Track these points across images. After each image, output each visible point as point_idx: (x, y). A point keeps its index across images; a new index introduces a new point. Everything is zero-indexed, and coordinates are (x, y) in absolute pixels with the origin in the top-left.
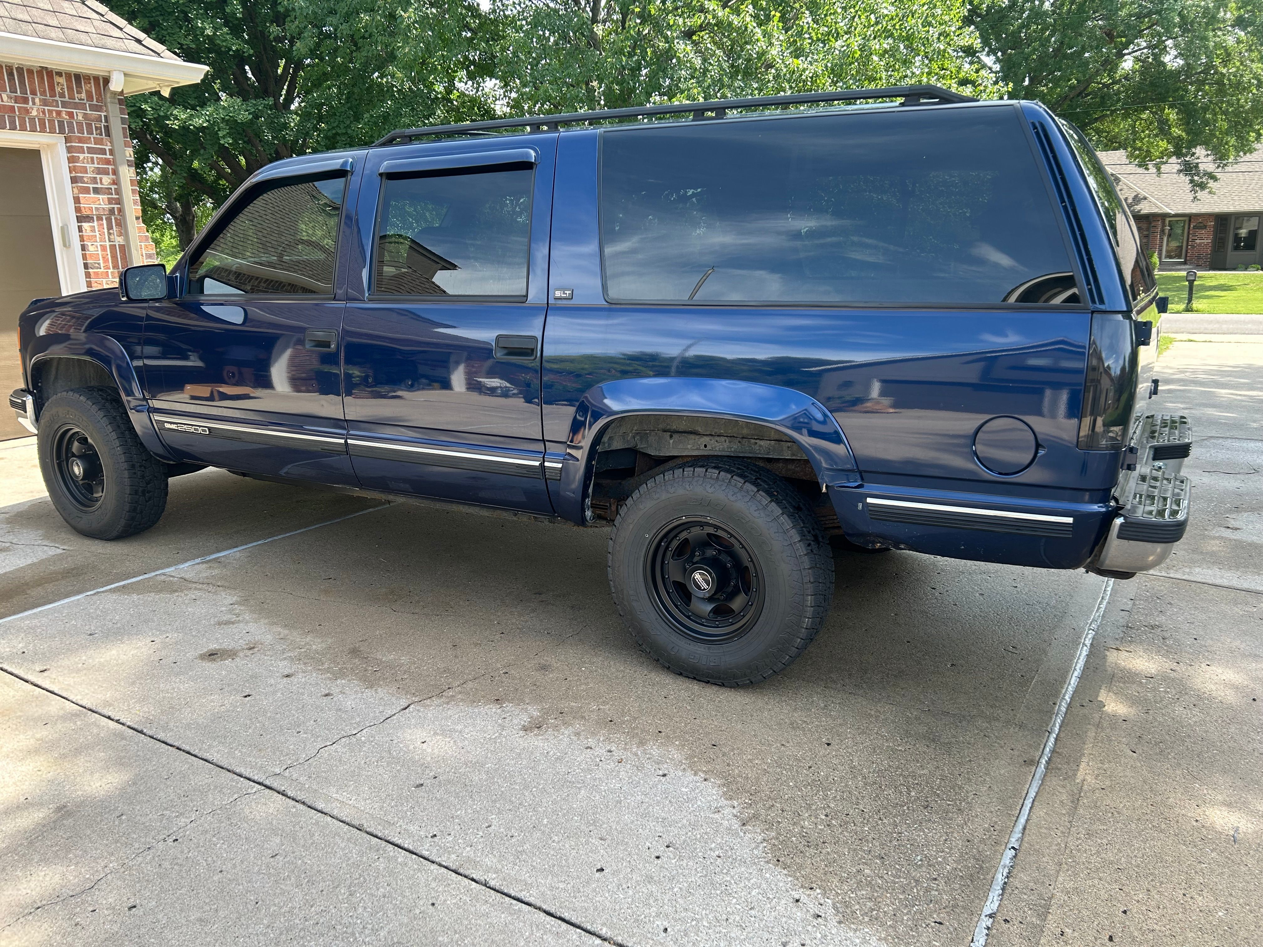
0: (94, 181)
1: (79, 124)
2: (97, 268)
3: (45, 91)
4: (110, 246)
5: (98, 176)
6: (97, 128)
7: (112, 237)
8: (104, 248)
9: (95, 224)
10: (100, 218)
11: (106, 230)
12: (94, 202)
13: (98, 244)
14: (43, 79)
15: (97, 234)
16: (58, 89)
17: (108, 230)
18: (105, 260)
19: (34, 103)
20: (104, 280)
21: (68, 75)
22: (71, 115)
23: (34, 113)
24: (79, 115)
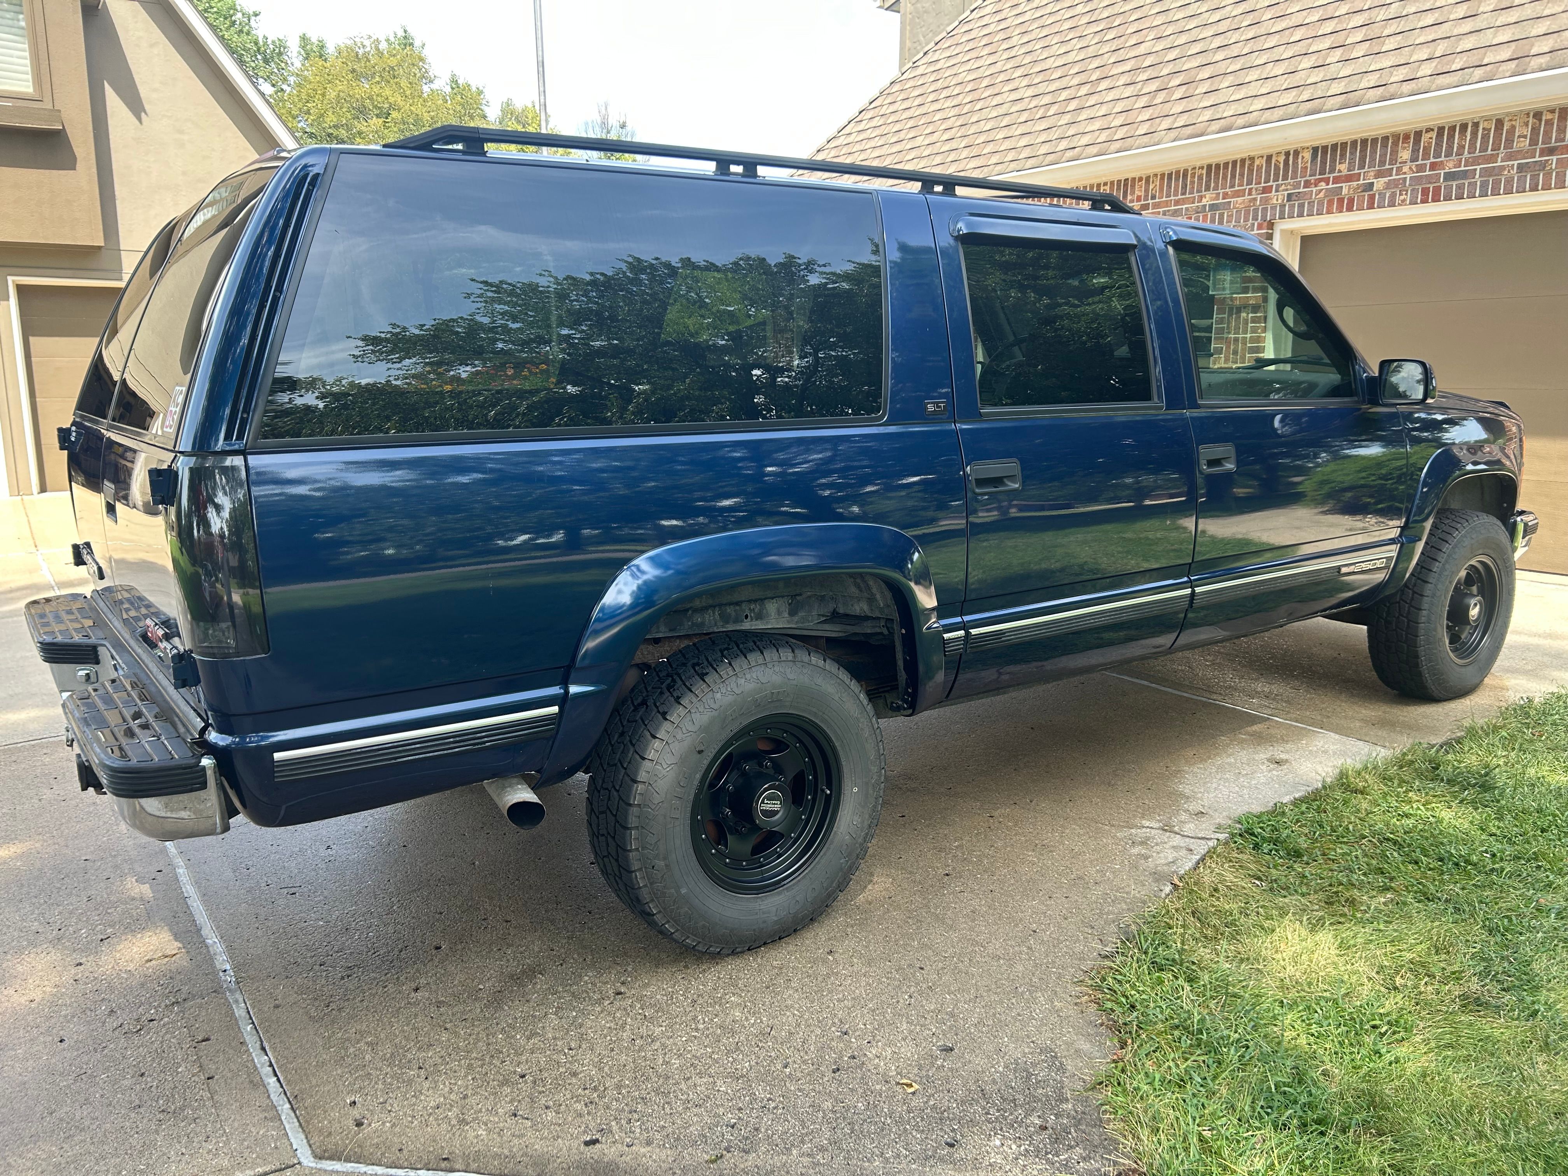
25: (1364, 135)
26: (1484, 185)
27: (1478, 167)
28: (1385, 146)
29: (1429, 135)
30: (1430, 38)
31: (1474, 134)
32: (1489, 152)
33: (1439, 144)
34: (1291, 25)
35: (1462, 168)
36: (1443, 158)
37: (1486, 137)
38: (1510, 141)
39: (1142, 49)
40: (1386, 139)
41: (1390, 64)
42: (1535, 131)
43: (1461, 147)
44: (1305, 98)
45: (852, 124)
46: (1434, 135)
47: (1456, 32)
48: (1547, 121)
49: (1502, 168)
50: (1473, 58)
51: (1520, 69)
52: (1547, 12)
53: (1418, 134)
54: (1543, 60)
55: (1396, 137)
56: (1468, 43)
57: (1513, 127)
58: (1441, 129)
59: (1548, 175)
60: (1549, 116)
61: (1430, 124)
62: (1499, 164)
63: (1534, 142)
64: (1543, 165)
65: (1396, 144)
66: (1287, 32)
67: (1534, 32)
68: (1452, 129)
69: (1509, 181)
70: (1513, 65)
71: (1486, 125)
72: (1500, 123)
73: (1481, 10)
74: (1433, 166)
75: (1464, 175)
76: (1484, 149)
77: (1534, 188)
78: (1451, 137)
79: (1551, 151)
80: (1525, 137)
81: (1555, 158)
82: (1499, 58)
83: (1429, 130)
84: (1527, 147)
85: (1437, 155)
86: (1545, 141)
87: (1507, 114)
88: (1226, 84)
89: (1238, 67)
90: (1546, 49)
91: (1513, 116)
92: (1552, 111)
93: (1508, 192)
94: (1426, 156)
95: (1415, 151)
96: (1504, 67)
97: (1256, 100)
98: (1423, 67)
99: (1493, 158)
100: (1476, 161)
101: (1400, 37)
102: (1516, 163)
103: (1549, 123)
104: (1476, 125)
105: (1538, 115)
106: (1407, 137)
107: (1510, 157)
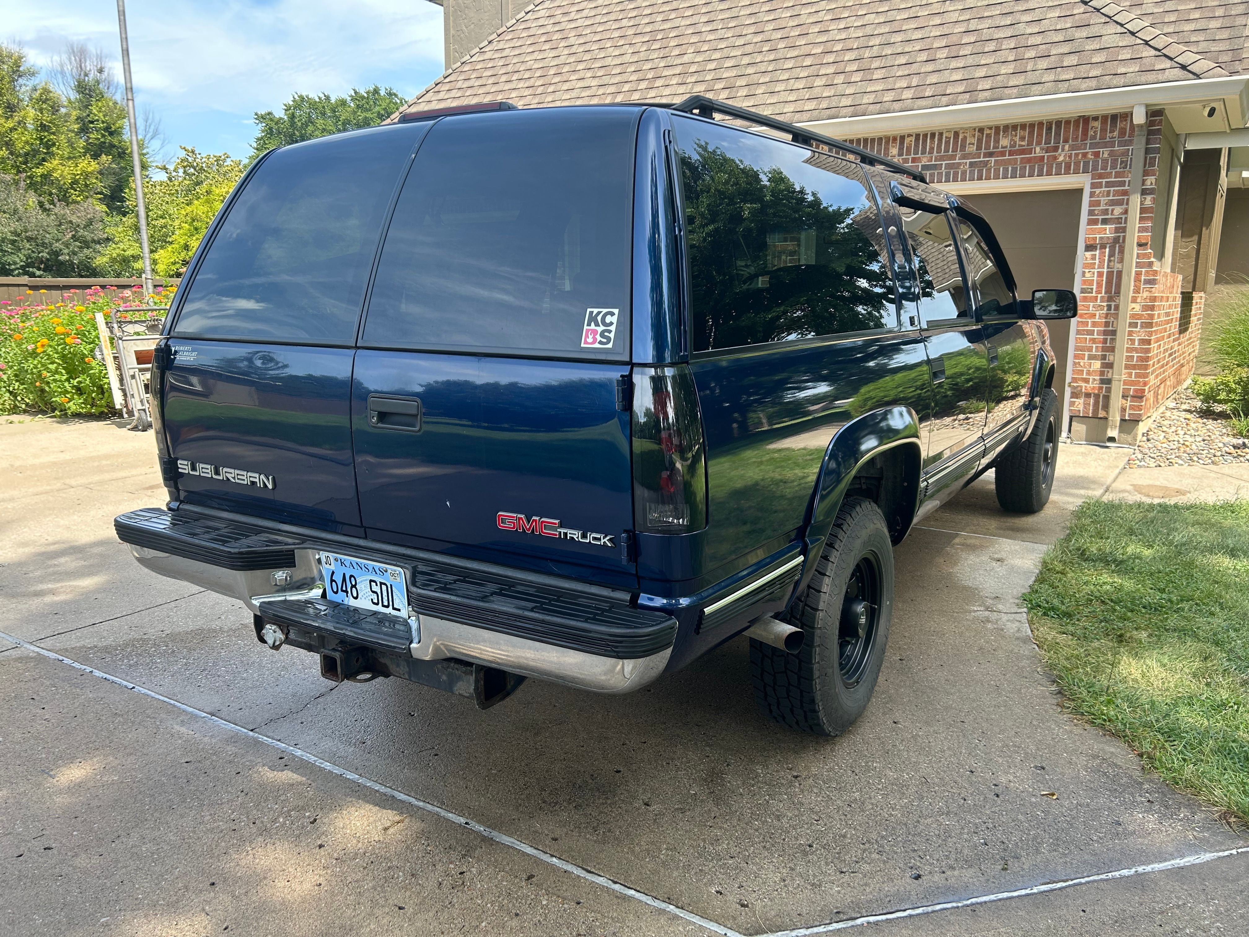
0: (1105, 212)
1: (1105, 161)
2: (1089, 293)
3: (1077, 138)
4: (1108, 272)
5: (1110, 208)
6: (1122, 162)
7: (1112, 264)
8: (1100, 274)
9: (1097, 252)
10: (1103, 247)
11: (1106, 258)
12: (1099, 233)
13: (1096, 271)
14: (1078, 126)
15: (1097, 261)
16: (1091, 133)
17: (1110, 257)
18: (1099, 285)
19: (1063, 150)
20: (1092, 304)
21: (1105, 118)
22: (1097, 154)
23: (1061, 159)
24: (1105, 153)
25: (866, 136)
26: (947, 175)
27: (944, 163)
28: (880, 144)
29: (909, 139)
30: (906, 73)
31: (940, 140)
32: (950, 153)
33: (917, 145)
34: (801, 53)
35: (933, 163)
36: (919, 155)
37: (947, 143)
38: (963, 147)
39: (686, 59)
40: (880, 139)
41: (881, 88)
42: (980, 141)
43: (932, 149)
44: (825, 106)
45: (430, 94)
46: (913, 139)
47: (923, 70)
48: (987, 135)
49: (960, 164)
50: (939, 89)
51: (974, 99)
52: (983, 62)
53: (903, 138)
54: (987, 94)
55: (888, 139)
56: (933, 79)
57: (965, 138)
58: (918, 136)
59: (989, 170)
60: (988, 132)
61: (910, 132)
62: (957, 161)
63: (979, 148)
64: (986, 164)
65: (887, 143)
66: (800, 58)
67: (977, 75)
68: (925, 136)
69: (964, 173)
70: (967, 96)
71: (947, 134)
72: (956, 134)
73: (938, 56)
74: (914, 160)
75: (935, 167)
76: (947, 151)
77: (980, 178)
78: (925, 141)
79: (991, 155)
80: (973, 144)
81: (993, 159)
82: (956, 90)
83: (910, 135)
84: (975, 151)
85: (916, 153)
86: (988, 147)
87: (961, 128)
88: (761, 91)
89: (767, 80)
90: (988, 87)
91: (965, 130)
92: (991, 128)
93: (964, 180)
94: (909, 153)
95: (901, 149)
96: (961, 97)
97: (787, 105)
98: (905, 92)
99: (953, 157)
100: (942, 158)
101: (884, 70)
102: (968, 161)
103: (989, 136)
104: (941, 134)
105: (981, 130)
106: (895, 139)
107: (964, 157)
